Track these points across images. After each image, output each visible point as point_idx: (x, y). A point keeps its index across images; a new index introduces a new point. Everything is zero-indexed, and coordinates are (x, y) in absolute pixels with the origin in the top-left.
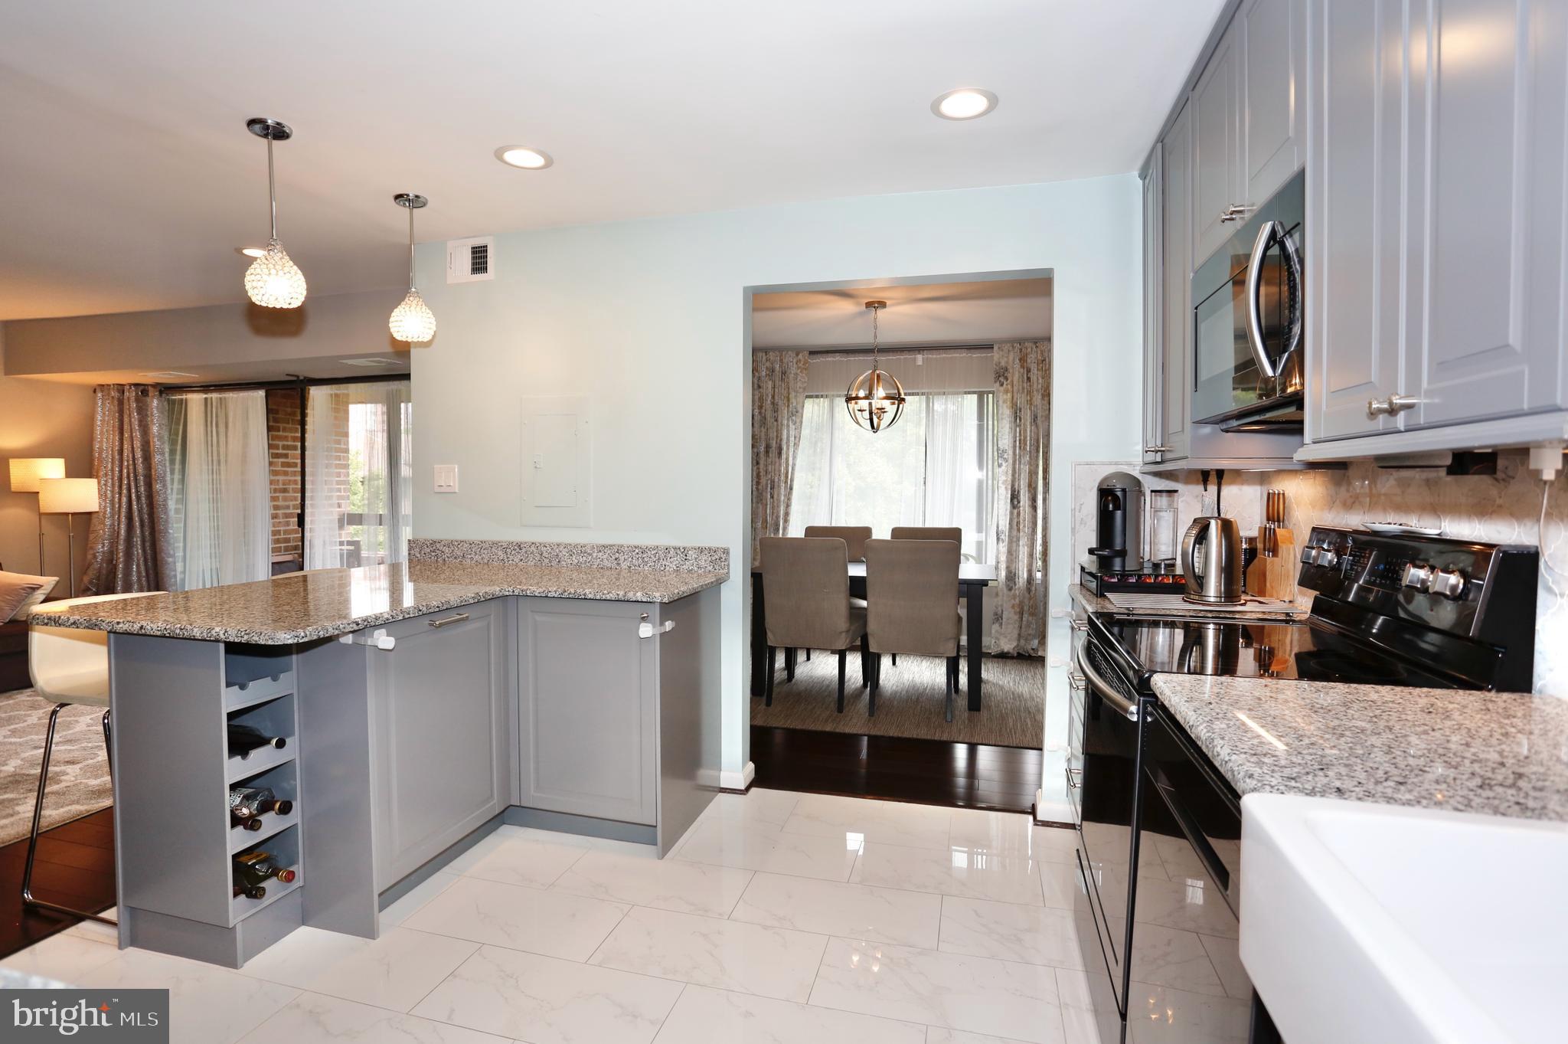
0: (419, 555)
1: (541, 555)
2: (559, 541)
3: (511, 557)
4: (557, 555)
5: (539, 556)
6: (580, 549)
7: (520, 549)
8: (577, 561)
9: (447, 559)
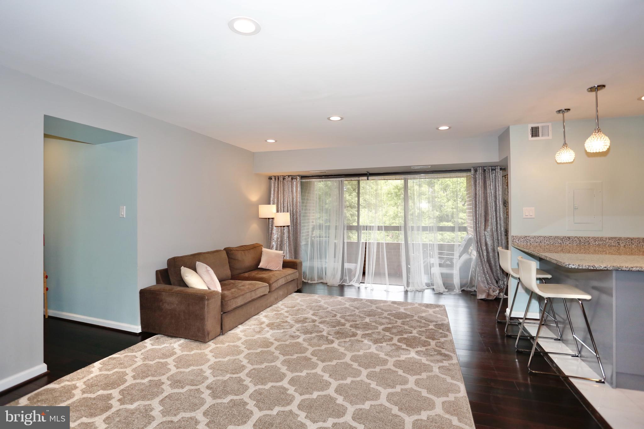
0: (518, 242)
1: (580, 241)
2: (589, 236)
3: (565, 242)
4: (588, 241)
5: (579, 242)
6: (600, 239)
7: (570, 239)
8: (598, 243)
9: (532, 243)
